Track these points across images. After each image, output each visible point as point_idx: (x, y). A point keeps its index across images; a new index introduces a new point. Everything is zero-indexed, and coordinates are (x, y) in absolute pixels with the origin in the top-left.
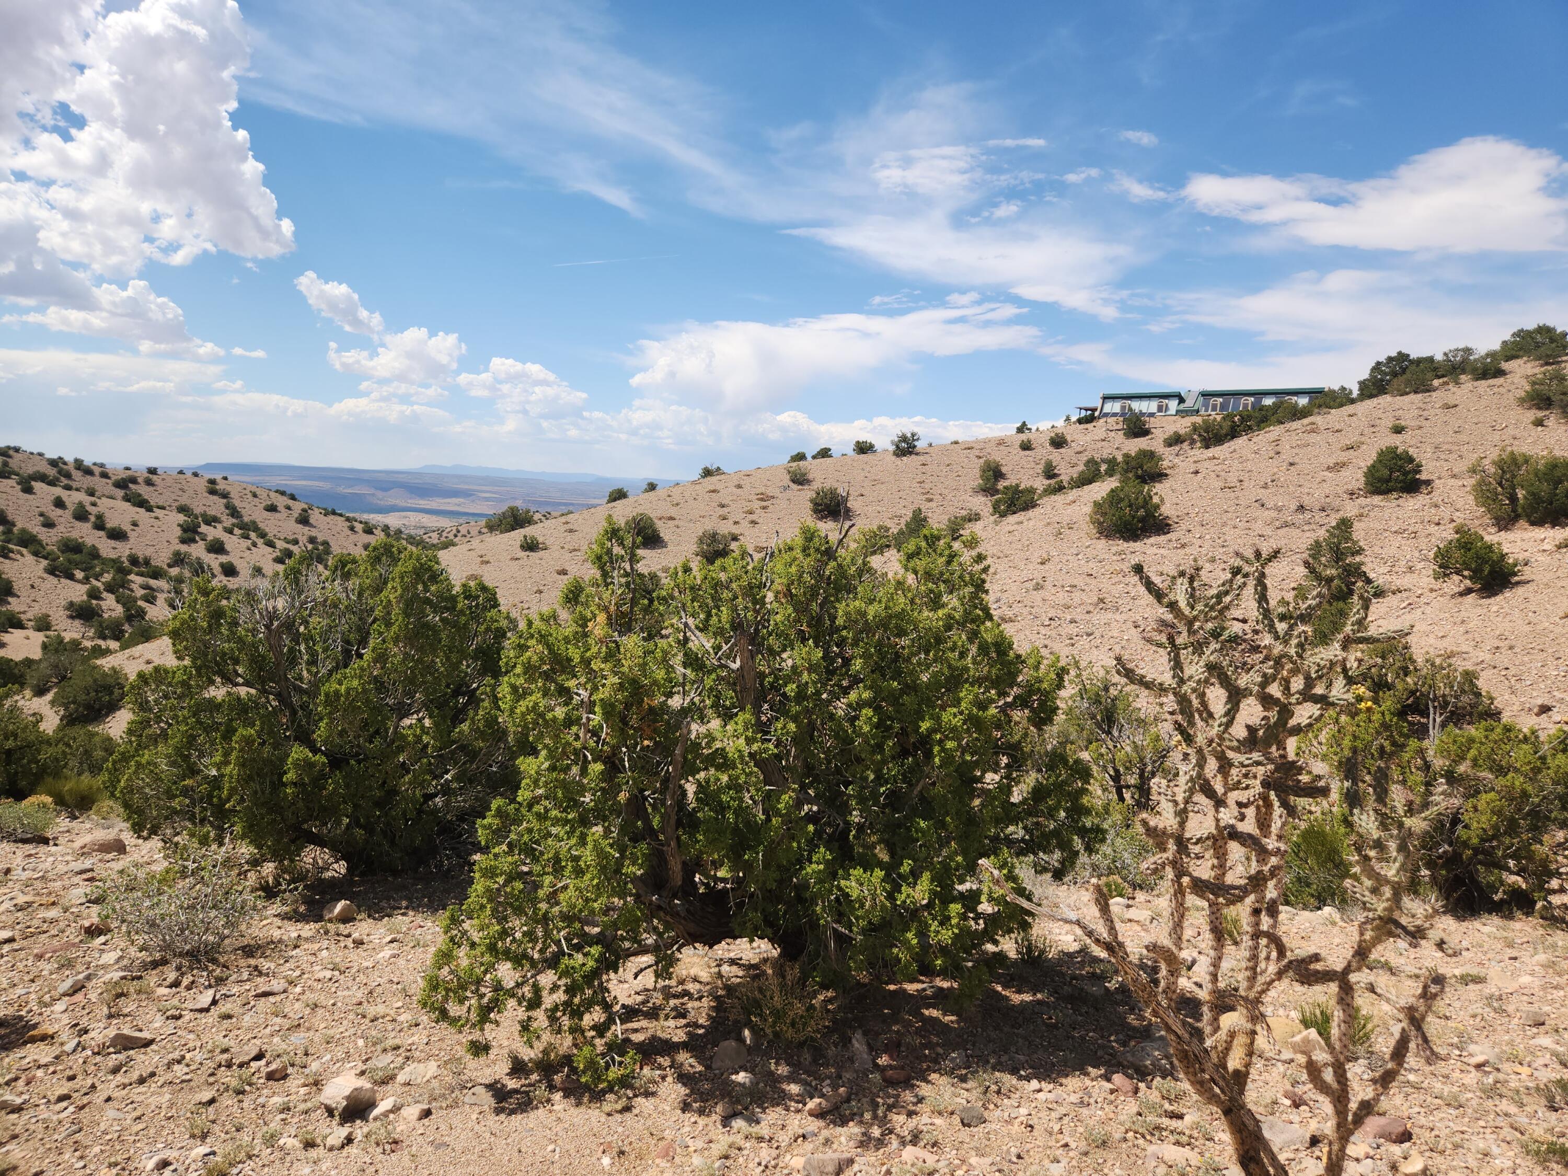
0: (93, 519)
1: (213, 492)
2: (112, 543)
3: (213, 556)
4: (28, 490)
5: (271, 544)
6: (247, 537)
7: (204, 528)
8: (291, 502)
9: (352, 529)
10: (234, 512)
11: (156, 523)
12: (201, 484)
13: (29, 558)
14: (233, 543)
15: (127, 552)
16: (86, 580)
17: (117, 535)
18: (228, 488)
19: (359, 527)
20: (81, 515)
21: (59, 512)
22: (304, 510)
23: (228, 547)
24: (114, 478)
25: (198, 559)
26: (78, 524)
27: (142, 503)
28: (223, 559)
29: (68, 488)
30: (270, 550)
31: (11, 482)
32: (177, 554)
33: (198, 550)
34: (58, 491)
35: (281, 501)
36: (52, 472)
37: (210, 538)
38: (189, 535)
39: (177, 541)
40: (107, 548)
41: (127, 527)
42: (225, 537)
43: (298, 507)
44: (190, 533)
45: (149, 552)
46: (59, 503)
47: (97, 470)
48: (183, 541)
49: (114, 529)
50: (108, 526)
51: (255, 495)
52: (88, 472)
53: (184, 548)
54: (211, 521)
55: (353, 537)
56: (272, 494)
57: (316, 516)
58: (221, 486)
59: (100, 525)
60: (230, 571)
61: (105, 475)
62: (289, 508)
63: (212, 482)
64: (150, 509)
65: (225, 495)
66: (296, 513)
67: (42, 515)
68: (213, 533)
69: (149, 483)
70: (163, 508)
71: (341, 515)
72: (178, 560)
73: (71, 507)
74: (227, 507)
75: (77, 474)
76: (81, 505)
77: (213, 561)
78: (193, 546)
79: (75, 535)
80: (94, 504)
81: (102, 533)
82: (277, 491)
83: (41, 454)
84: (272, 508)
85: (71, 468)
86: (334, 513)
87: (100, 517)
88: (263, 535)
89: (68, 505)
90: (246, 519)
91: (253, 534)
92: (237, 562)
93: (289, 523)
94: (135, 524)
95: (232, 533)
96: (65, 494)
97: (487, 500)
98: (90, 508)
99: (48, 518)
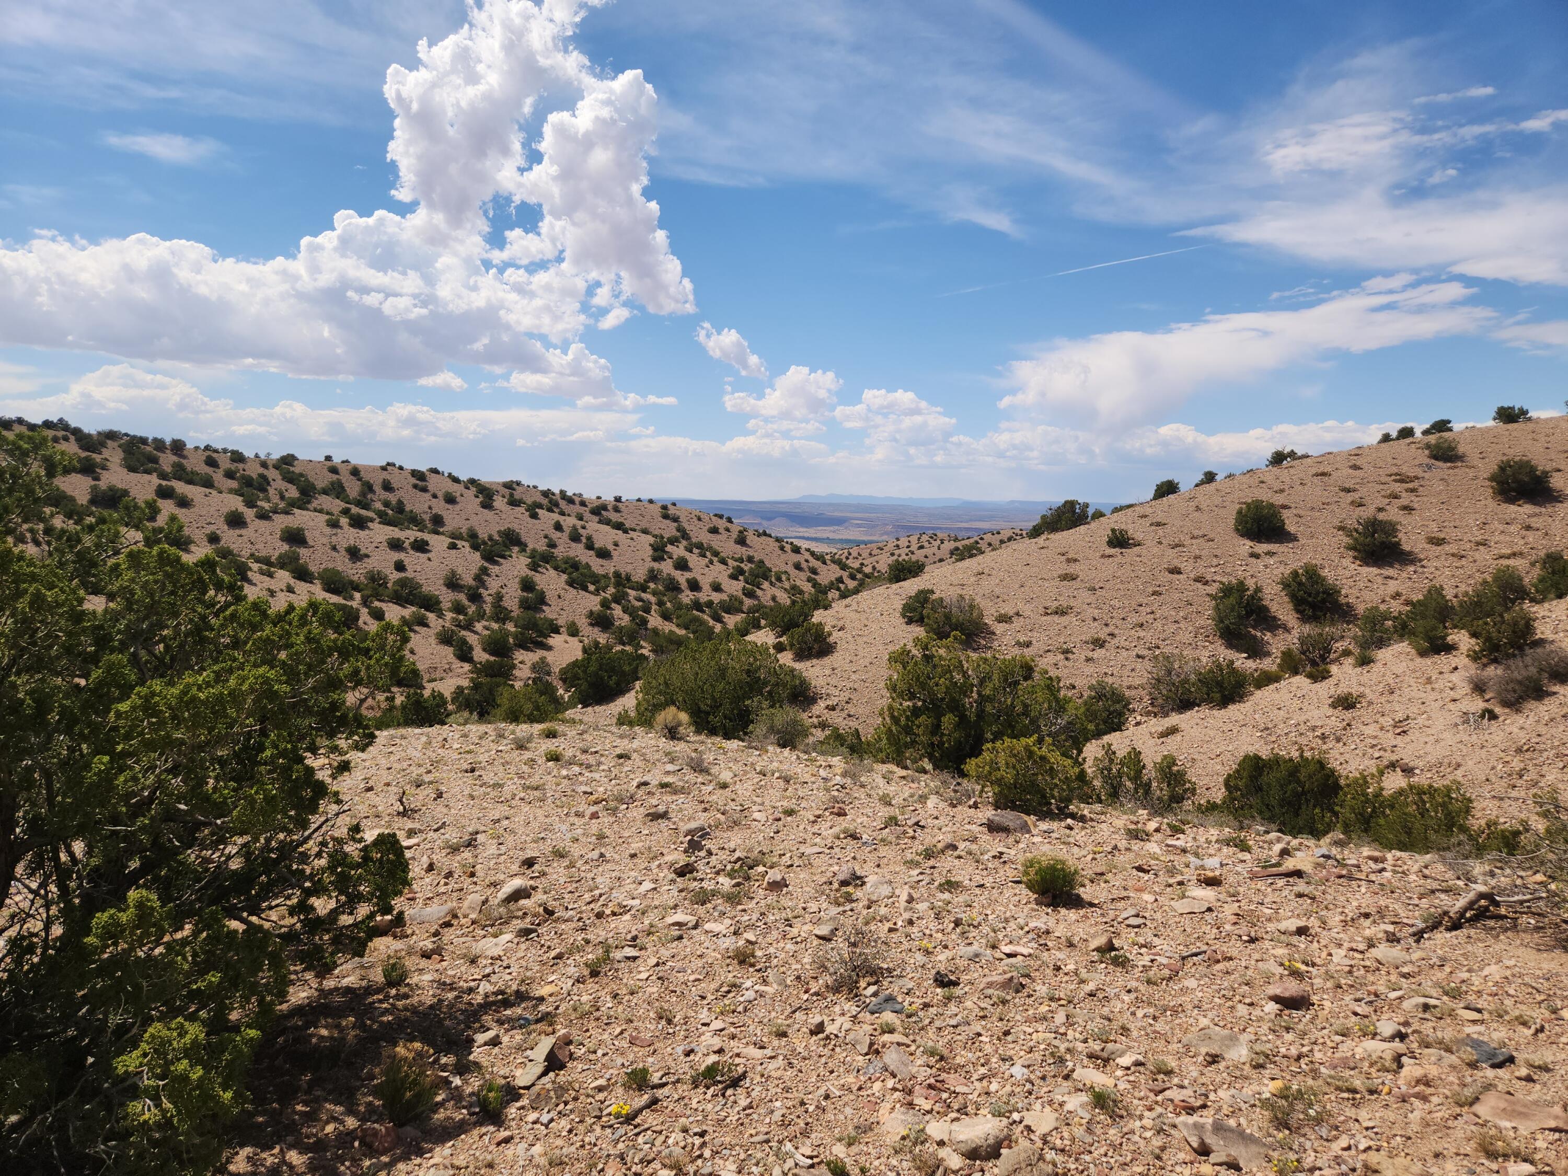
0: (584, 540)
1: (666, 517)
2: (600, 561)
3: (679, 572)
4: (534, 516)
5: (723, 562)
6: (704, 556)
7: (669, 548)
8: (729, 525)
9: (782, 548)
10: (685, 535)
11: (632, 543)
12: (656, 510)
13: (552, 572)
14: (693, 559)
15: (612, 570)
16: (596, 593)
17: (604, 554)
18: (678, 513)
19: (788, 548)
20: (575, 537)
21: (559, 534)
22: (740, 532)
23: (691, 565)
24: (590, 506)
25: (669, 575)
26: (574, 545)
27: (619, 526)
28: (688, 575)
29: (562, 513)
30: (725, 567)
31: (522, 509)
32: (651, 571)
33: (667, 567)
34: (556, 517)
35: (721, 524)
36: (545, 501)
37: (675, 557)
38: (659, 553)
39: (649, 559)
40: (598, 566)
41: (610, 547)
42: (687, 555)
43: (735, 529)
44: (659, 552)
45: (629, 568)
46: (558, 527)
47: (577, 500)
48: (655, 559)
49: (601, 549)
50: (596, 546)
51: (699, 519)
52: (571, 501)
53: (656, 565)
54: (673, 541)
55: (783, 556)
56: (714, 518)
57: (751, 538)
58: (672, 511)
59: (590, 546)
60: (694, 586)
61: (583, 504)
62: (728, 530)
63: (664, 507)
64: (626, 531)
65: (676, 520)
66: (735, 535)
67: (546, 537)
68: (678, 551)
69: (617, 510)
70: (635, 530)
71: (770, 536)
72: (653, 576)
73: (567, 530)
74: (678, 530)
75: (563, 504)
76: (574, 527)
77: (681, 578)
78: (663, 563)
79: (572, 554)
80: (584, 528)
81: (592, 552)
82: (716, 515)
83: (535, 487)
84: (714, 531)
85: (558, 497)
86: (765, 534)
87: (589, 538)
88: (716, 554)
89: (565, 528)
90: (694, 540)
91: (708, 554)
92: (699, 578)
93: (732, 543)
94: (616, 545)
95: (691, 552)
96: (561, 519)
97: (859, 526)
98: (581, 531)
99: (551, 540)
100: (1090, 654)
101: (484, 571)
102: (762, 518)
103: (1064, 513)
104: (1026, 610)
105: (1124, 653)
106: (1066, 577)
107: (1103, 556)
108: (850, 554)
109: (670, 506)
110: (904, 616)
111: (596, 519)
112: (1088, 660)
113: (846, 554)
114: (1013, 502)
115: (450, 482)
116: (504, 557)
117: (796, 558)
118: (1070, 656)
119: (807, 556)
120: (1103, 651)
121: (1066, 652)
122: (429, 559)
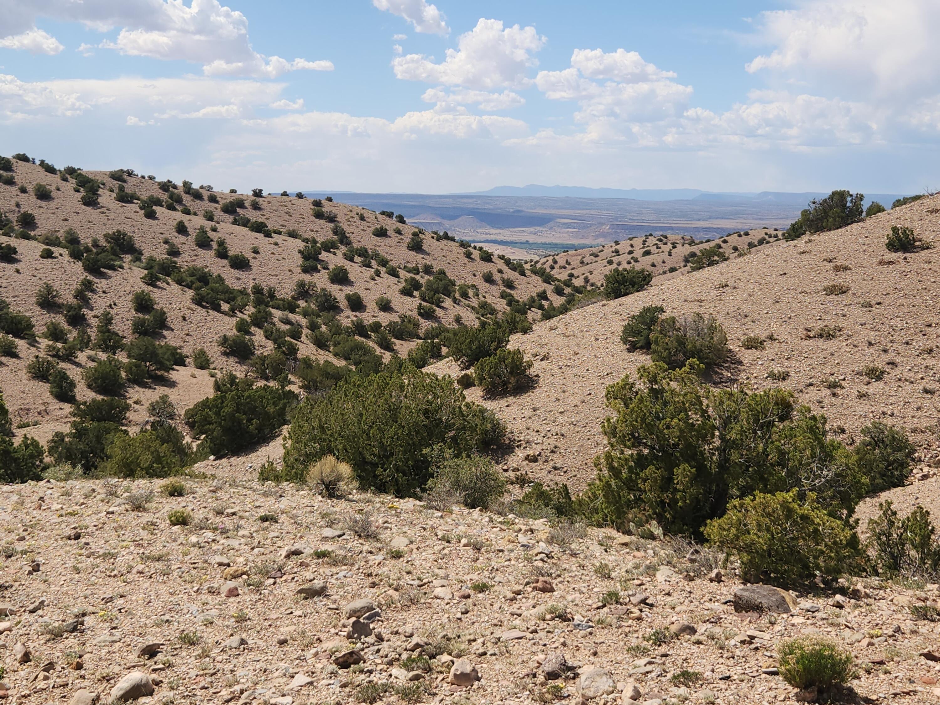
0: (215, 245)
1: (319, 215)
2: (236, 273)
3: (336, 287)
4: (151, 215)
5: (393, 273)
6: (369, 266)
7: (324, 255)
8: (400, 226)
9: (468, 255)
10: (344, 239)
11: (277, 250)
12: (307, 207)
13: (175, 287)
14: (355, 271)
15: (251, 284)
16: (232, 313)
17: (240, 264)
18: (334, 210)
19: (476, 254)
20: (203, 242)
21: (182, 238)
22: (415, 234)
23: (351, 277)
24: (222, 202)
25: (323, 290)
26: (201, 252)
27: (259, 228)
28: (348, 290)
29: (187, 212)
30: (395, 280)
31: (134, 207)
32: (301, 284)
33: (321, 280)
34: (178, 216)
35: (391, 224)
36: (164, 196)
37: (331, 267)
38: (311, 263)
39: (299, 270)
40: (232, 279)
41: (249, 255)
42: (348, 265)
43: (408, 230)
44: (311, 261)
45: (273, 282)
46: (182, 229)
48: (306, 270)
49: (236, 257)
50: (231, 253)
51: (362, 218)
52: (197, 196)
53: (307, 278)
54: (329, 247)
55: (471, 266)
56: (380, 217)
57: (428, 243)
58: (327, 208)
59: (222, 254)
60: (356, 304)
62: (399, 232)
63: (317, 203)
64: (268, 235)
65: (332, 219)
66: (407, 238)
67: (166, 242)
68: (334, 260)
69: (256, 207)
70: (280, 233)
71: (453, 239)
72: (304, 291)
73: (193, 234)
74: (335, 232)
76: (202, 231)
77: (340, 293)
78: (317, 275)
79: (199, 264)
80: (214, 230)
81: (225, 262)
82: (383, 213)
84: (381, 233)
86: (446, 237)
87: (221, 243)
88: (384, 263)
89: (190, 230)
90: (356, 245)
91: (373, 263)
92: (363, 294)
93: (404, 250)
94: (256, 251)
95: (352, 260)
96: (185, 218)
97: (568, 226)
98: (211, 234)
99: (172, 245)
100: (864, 389)
101: (88, 286)
102: (443, 217)
103: (831, 208)
104: (782, 332)
105: (908, 387)
106: (833, 290)
107: (881, 263)
108: (555, 262)
109: (324, 202)
110: (625, 341)
111: (231, 218)
112: (861, 396)
113: (550, 262)
114: (766, 194)
115: (42, 170)
116: (113, 268)
117: (486, 267)
118: (838, 391)
119: (501, 264)
120: (881, 384)
121: (833, 386)
122: (18, 271)
